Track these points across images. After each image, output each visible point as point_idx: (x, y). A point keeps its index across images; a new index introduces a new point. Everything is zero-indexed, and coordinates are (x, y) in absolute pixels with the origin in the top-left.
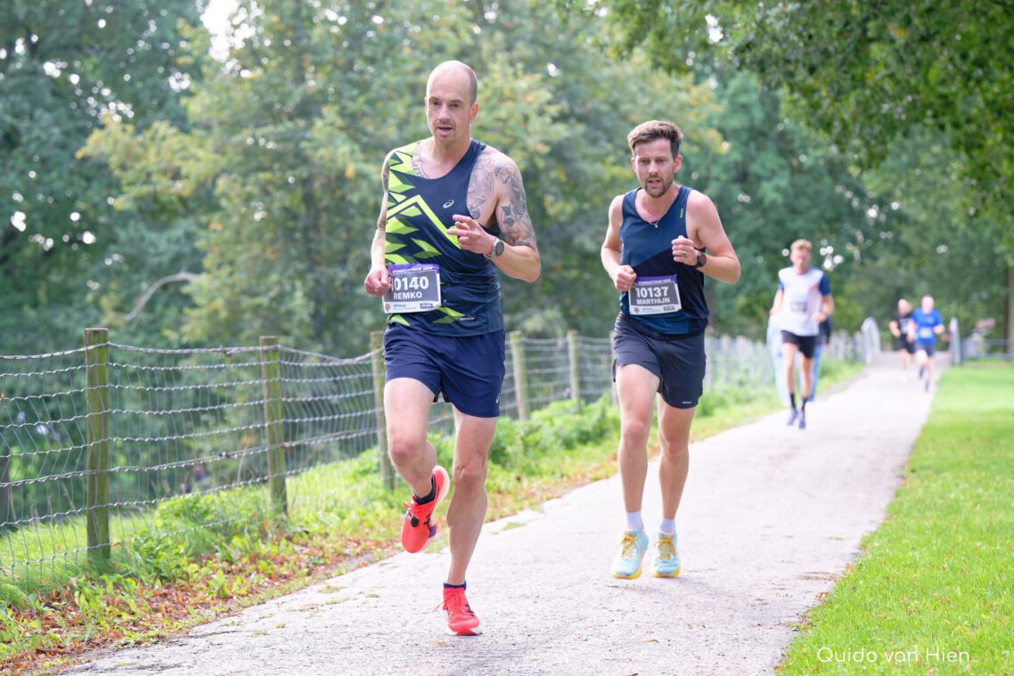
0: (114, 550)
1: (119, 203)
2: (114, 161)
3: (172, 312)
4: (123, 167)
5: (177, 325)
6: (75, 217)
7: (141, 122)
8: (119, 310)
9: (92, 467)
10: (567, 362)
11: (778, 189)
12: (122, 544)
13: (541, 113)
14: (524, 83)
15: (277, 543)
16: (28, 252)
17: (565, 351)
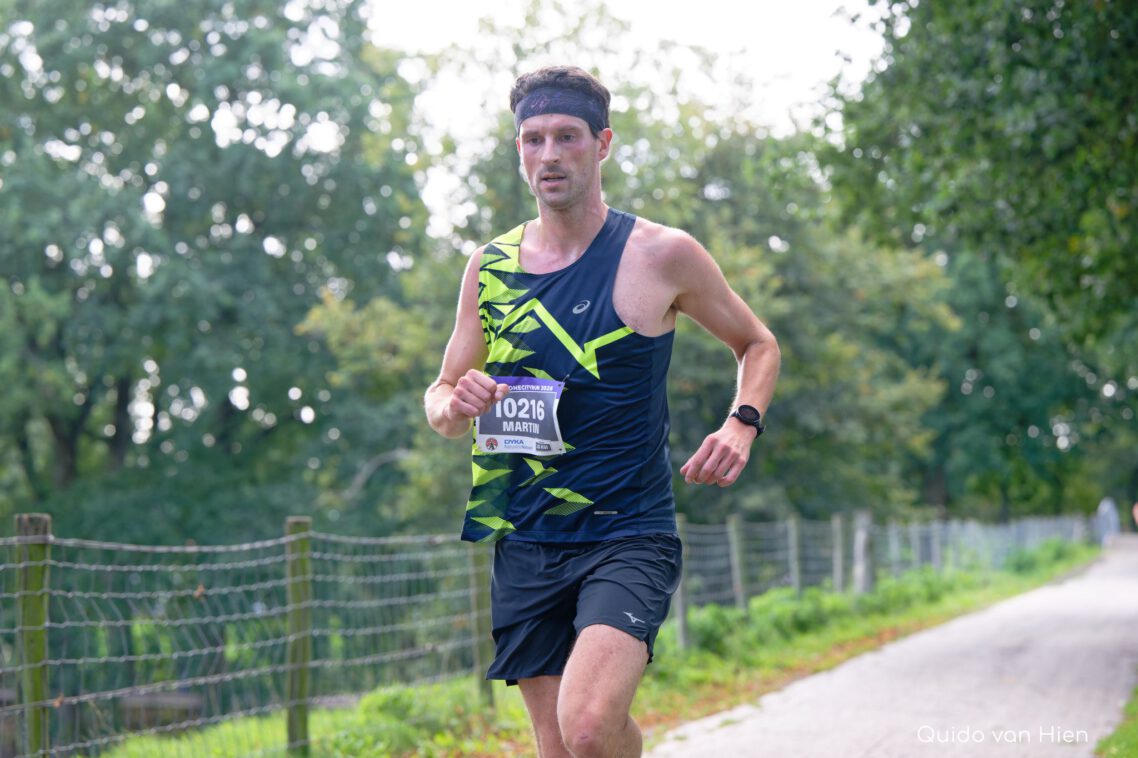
0: (315, 747)
1: (338, 378)
2: (333, 339)
3: (388, 491)
4: (343, 344)
5: (393, 502)
6: (295, 394)
7: (359, 297)
8: (335, 486)
9: (294, 660)
10: (786, 548)
11: (1010, 367)
12: (322, 741)
13: (763, 287)
14: (745, 256)
15: (483, 739)
16: (247, 430)
17: (785, 534)
